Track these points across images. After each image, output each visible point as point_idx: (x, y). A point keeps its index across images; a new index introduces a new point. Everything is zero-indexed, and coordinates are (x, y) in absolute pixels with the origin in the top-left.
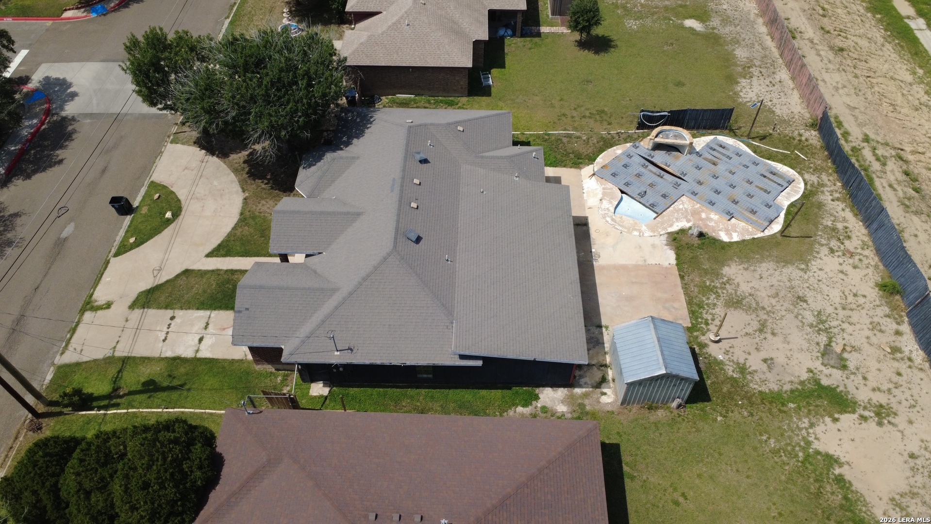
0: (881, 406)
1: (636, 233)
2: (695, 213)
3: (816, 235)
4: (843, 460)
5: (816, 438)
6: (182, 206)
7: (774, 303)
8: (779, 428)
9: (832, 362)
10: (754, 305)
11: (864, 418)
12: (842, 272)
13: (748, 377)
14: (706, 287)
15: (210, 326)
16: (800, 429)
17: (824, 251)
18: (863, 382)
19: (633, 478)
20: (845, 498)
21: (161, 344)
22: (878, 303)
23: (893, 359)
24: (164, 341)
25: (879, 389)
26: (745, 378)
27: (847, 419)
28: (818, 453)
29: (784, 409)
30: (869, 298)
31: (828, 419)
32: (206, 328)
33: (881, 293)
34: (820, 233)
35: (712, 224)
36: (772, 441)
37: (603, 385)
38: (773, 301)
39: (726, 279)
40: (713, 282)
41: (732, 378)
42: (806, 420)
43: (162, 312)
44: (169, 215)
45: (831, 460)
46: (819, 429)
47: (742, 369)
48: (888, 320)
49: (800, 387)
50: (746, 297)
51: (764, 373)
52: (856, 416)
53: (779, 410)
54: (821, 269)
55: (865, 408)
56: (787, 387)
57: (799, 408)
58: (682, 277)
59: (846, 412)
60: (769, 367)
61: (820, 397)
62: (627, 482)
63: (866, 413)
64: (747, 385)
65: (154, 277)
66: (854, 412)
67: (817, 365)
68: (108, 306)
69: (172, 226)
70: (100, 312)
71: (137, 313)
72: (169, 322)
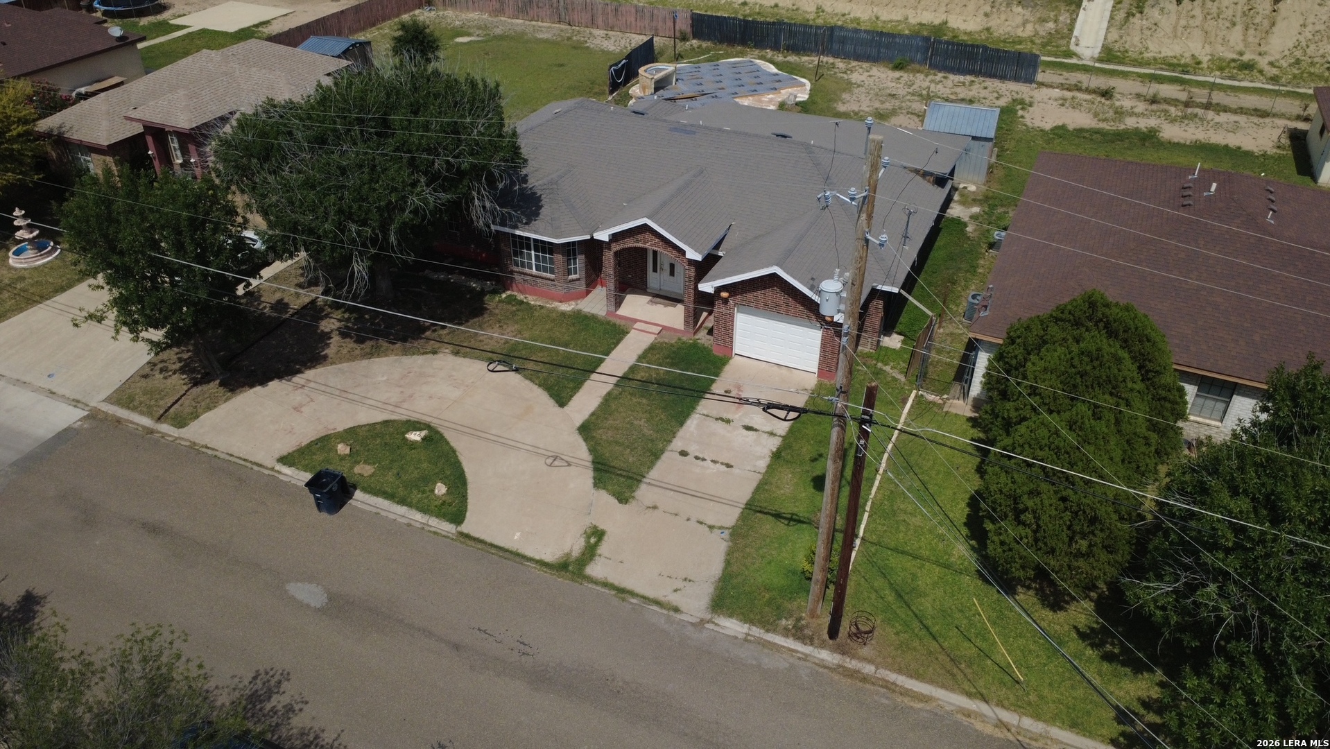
3: (821, 72)
4: (1061, 124)
5: (1038, 127)
6: (404, 418)
12: (870, 76)
15: (725, 416)
17: (841, 74)
20: (1096, 133)
21: (735, 471)
24: (729, 466)
28: (1052, 130)
31: (1025, 120)
32: (728, 421)
43: (662, 464)
44: (415, 436)
45: (1060, 128)
46: (1030, 124)
52: (1021, 111)
54: (863, 81)
55: (1014, 106)
63: (1019, 107)
65: (569, 465)
66: (1017, 110)
68: (597, 534)
69: (448, 435)
70: (603, 549)
71: (644, 493)
72: (690, 458)
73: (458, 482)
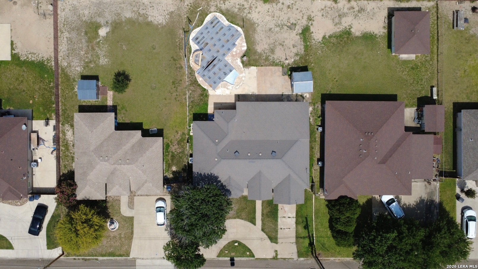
0: (308, 18)
1: (243, 79)
2: (233, 56)
3: (242, 16)
4: (324, 34)
5: (318, 39)
7: (272, 39)
8: (315, 49)
9: (294, 27)
10: (273, 45)
11: (312, 24)
12: (259, 13)
13: (299, 53)
14: (266, 59)
15: (284, 216)
16: (315, 43)
17: (249, 15)
18: (300, 21)
19: (330, 91)
20: (334, 37)
21: (291, 229)
22: (272, 6)
23: (292, 9)
24: (289, 229)
25: (303, 17)
26: (299, 55)
27: (312, 29)
28: (322, 40)
29: (309, 46)
30: (270, 8)
31: (312, 35)
32: (284, 217)
33: (267, 3)
34: (241, 14)
35: (238, 51)
36: (319, 52)
37: (303, 96)
38: (271, 39)
39: (262, 52)
40: (264, 56)
41: (300, 58)
42: (313, 41)
43: (279, 233)
44: (236, 244)
45: (324, 37)
46: (315, 38)
47: (297, 55)
48: (278, 5)
49: (302, 39)
50: (270, 47)
51: (298, 48)
52: (311, 26)
53: (310, 47)
54: (258, 19)
55: (309, 23)
56: (303, 43)
57: (309, 42)
58: (262, 66)
59: (310, 29)
60: (296, 46)
61: (305, 35)
62: (331, 93)
63: (310, 23)
64: (302, 54)
66: (310, 27)
67: (295, 32)
68: (276, 251)
69: (241, 241)
70: (278, 253)
71: (279, 241)
72: (283, 229)
73: (249, 250)
